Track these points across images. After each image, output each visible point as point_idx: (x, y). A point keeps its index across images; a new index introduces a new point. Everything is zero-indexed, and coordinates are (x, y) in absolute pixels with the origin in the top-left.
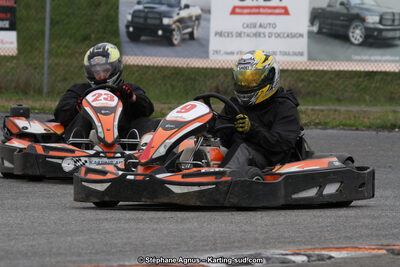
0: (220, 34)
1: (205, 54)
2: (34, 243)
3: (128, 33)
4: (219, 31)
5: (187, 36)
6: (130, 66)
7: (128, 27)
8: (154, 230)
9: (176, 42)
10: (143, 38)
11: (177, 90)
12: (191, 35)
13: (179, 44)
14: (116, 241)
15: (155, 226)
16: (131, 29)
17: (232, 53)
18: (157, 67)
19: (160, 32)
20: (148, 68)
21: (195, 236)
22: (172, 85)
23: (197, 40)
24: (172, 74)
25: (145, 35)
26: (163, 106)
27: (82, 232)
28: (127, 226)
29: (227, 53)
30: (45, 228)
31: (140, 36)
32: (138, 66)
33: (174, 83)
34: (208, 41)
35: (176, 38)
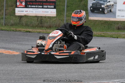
0: (120, 10)
1: (115, 17)
2: (61, 75)
3: (91, 10)
4: (119, 9)
5: (109, 11)
6: (91, 20)
7: (91, 8)
8: (98, 72)
9: (106, 13)
10: (95, 11)
11: (106, 28)
12: (111, 10)
13: (106, 14)
14: (86, 75)
15: (99, 71)
16: (92, 9)
17: (123, 16)
18: (100, 20)
19: (101, 10)
20: (97, 21)
21: (112, 74)
22: (104, 26)
23: (113, 12)
24: (104, 23)
25: (96, 10)
26: (101, 33)
27: (76, 72)
28: (90, 70)
29: (122, 16)
30: (65, 71)
31: (94, 11)
32: (93, 20)
33: (105, 25)
34: (116, 12)
35: (106, 11)
